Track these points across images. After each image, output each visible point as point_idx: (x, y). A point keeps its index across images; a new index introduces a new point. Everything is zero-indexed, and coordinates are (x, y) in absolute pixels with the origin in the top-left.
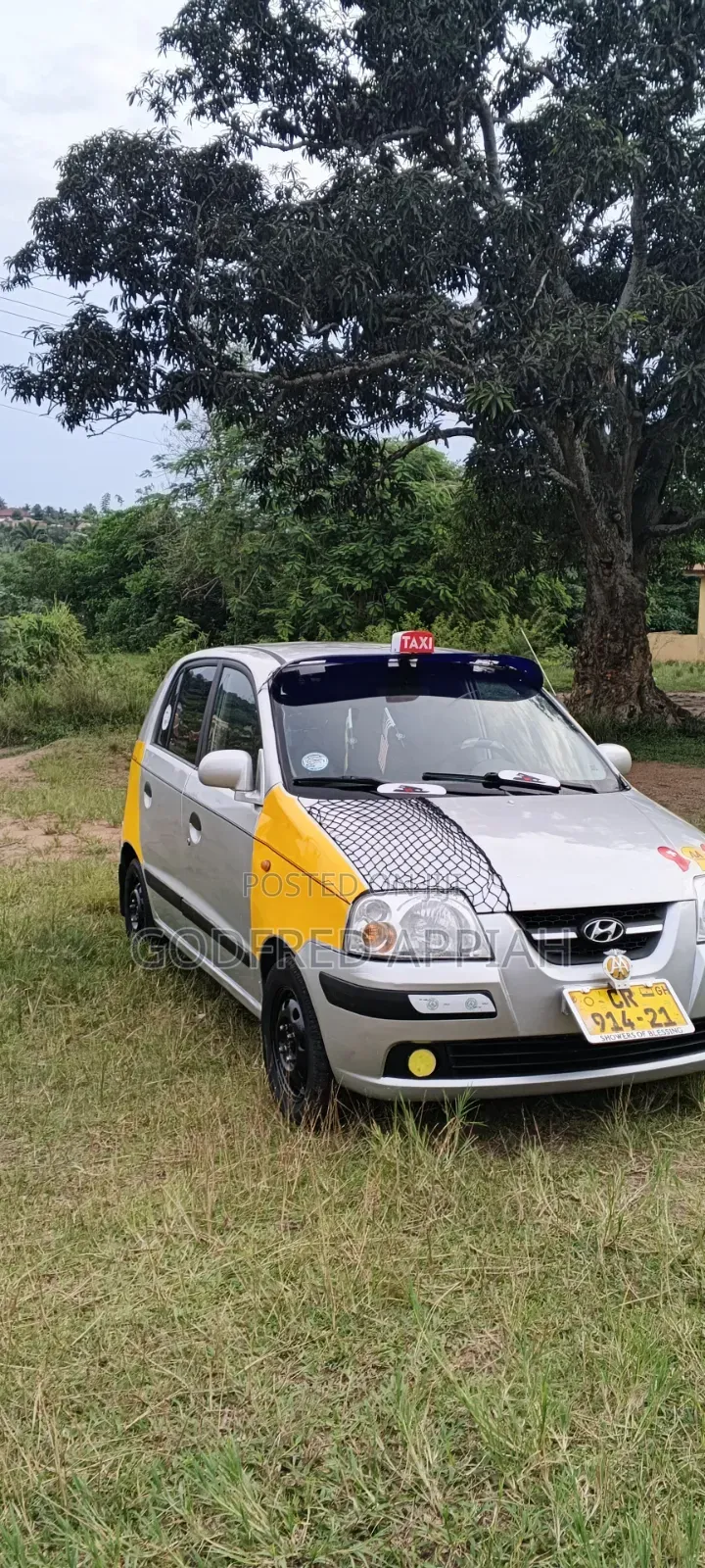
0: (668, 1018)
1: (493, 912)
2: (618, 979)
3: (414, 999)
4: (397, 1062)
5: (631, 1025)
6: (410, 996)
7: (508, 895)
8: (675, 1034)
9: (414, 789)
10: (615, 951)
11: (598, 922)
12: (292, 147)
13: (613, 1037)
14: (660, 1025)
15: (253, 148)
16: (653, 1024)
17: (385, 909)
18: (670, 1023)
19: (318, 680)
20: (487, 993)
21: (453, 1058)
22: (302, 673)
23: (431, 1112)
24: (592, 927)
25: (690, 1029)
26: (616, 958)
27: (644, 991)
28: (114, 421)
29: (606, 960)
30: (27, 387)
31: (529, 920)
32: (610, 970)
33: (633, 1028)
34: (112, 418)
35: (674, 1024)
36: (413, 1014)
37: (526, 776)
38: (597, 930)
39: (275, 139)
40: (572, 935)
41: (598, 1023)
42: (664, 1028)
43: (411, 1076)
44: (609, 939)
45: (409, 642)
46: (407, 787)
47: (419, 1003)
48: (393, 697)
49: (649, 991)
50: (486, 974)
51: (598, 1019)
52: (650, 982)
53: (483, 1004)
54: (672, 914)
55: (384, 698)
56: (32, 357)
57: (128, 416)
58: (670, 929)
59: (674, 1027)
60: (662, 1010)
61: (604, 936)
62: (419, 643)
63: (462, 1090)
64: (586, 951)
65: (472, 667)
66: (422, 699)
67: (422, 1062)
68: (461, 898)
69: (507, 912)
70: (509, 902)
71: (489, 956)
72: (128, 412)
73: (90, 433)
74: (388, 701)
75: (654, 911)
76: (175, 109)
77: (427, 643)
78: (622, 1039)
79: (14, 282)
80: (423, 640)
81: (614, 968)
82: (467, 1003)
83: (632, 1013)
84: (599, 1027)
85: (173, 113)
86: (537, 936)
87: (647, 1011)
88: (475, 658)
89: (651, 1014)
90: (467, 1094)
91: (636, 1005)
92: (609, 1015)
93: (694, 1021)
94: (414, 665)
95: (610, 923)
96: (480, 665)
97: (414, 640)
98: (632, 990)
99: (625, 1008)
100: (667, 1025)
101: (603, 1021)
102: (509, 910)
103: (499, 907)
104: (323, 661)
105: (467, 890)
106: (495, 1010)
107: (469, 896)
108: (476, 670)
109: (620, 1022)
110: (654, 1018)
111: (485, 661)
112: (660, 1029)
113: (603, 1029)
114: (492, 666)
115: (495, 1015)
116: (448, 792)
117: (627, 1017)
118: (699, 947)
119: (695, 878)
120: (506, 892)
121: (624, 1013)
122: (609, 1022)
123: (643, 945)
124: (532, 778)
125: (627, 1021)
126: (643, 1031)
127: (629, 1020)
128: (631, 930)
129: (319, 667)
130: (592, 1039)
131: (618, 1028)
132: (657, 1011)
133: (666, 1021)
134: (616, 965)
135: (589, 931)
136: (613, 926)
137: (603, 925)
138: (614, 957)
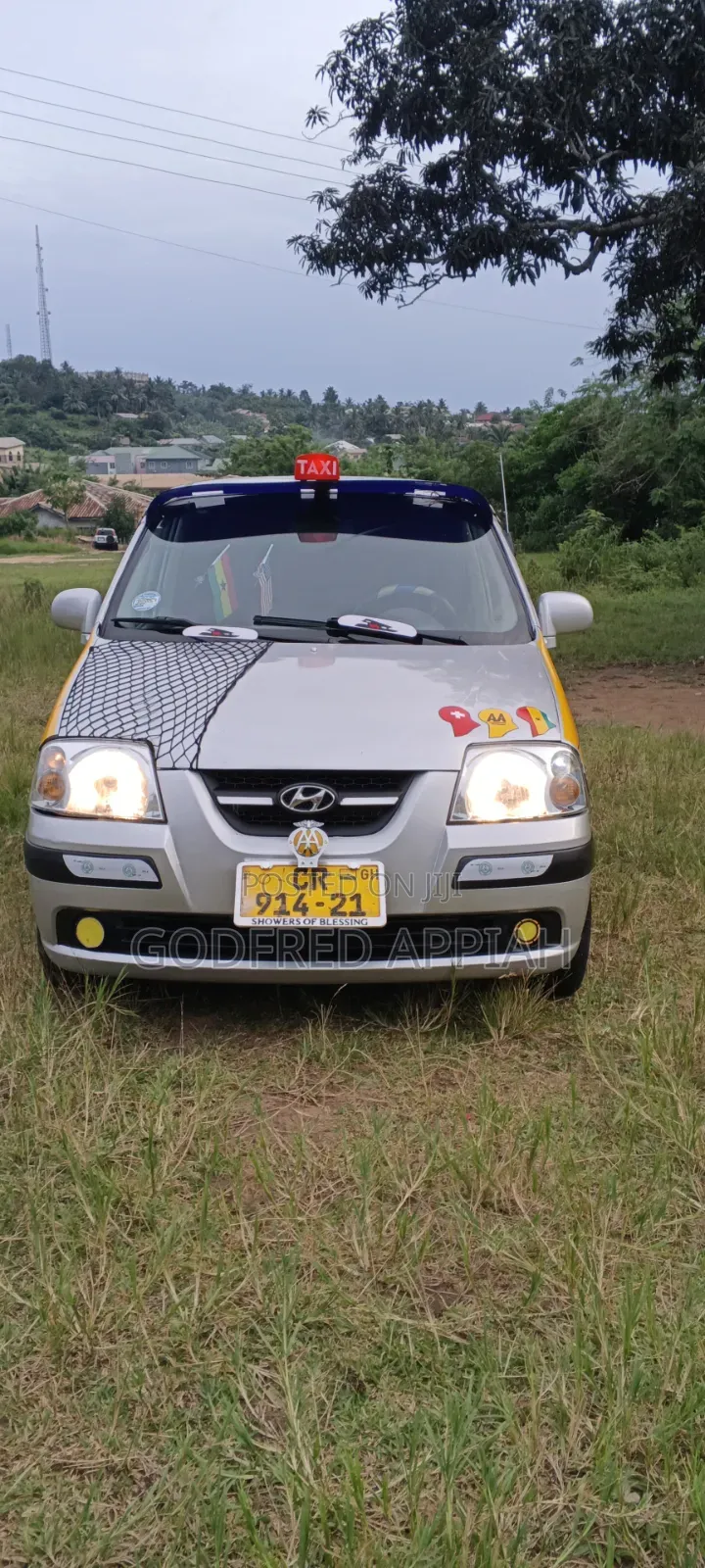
0: (359, 906)
1: (174, 769)
2: (309, 856)
3: (70, 861)
4: (66, 924)
5: (304, 910)
6: (64, 856)
7: (199, 749)
8: (357, 925)
9: (222, 633)
10: (309, 823)
11: (301, 788)
13: (269, 921)
14: (343, 914)
16: (334, 912)
18: (359, 913)
20: (149, 861)
21: (121, 930)
24: (295, 791)
25: (380, 921)
26: (309, 832)
27: (345, 873)
28: (422, 289)
29: (294, 833)
30: (323, 258)
31: (221, 781)
32: (296, 844)
33: (304, 914)
34: (420, 285)
35: (363, 914)
36: (67, 877)
37: (373, 623)
38: (299, 796)
40: (267, 801)
41: (260, 904)
42: (348, 919)
43: (79, 945)
44: (314, 809)
45: (307, 467)
46: (216, 630)
47: (73, 865)
49: (353, 874)
50: (161, 838)
51: (264, 900)
52: (354, 864)
53: (144, 872)
54: (421, 785)
55: (295, 536)
56: (323, 224)
57: (437, 282)
58: (411, 803)
59: (357, 918)
60: (357, 897)
61: (308, 804)
62: (319, 469)
63: (122, 965)
64: (274, 822)
65: (411, 499)
66: (341, 536)
67: (90, 931)
68: (145, 750)
69: (191, 769)
70: (197, 756)
71: (161, 818)
72: (437, 278)
73: (401, 303)
74: (300, 538)
75: (398, 781)
77: (330, 467)
78: (281, 924)
79: (360, 155)
80: (324, 465)
81: (300, 842)
82: (124, 869)
83: (312, 897)
84: (259, 908)
86: (223, 800)
87: (335, 896)
88: (412, 486)
89: (338, 900)
91: (324, 887)
92: (282, 897)
93: (390, 918)
94: (334, 497)
95: (319, 790)
96: (423, 497)
97: (313, 466)
98: (329, 869)
99: (307, 891)
100: (352, 914)
101: (269, 903)
102: (194, 766)
103: (184, 763)
104: (221, 492)
105: (156, 742)
106: (157, 880)
107: (156, 748)
108: (417, 502)
109: (290, 906)
110: (340, 905)
111: (427, 493)
112: (344, 918)
113: (262, 912)
114: (437, 499)
115: (157, 885)
116: (260, 637)
117: (304, 900)
118: (450, 829)
119: (470, 746)
120: (199, 745)
121: (302, 896)
122: (276, 905)
123: (371, 820)
124: (380, 625)
125: (300, 906)
126: (318, 918)
127: (304, 904)
128: (347, 801)
129: (218, 499)
130: (240, 921)
131: (283, 912)
132: (348, 898)
133: (354, 909)
134: (304, 839)
135: (288, 797)
136: (321, 794)
137: (306, 792)
138: (304, 830)
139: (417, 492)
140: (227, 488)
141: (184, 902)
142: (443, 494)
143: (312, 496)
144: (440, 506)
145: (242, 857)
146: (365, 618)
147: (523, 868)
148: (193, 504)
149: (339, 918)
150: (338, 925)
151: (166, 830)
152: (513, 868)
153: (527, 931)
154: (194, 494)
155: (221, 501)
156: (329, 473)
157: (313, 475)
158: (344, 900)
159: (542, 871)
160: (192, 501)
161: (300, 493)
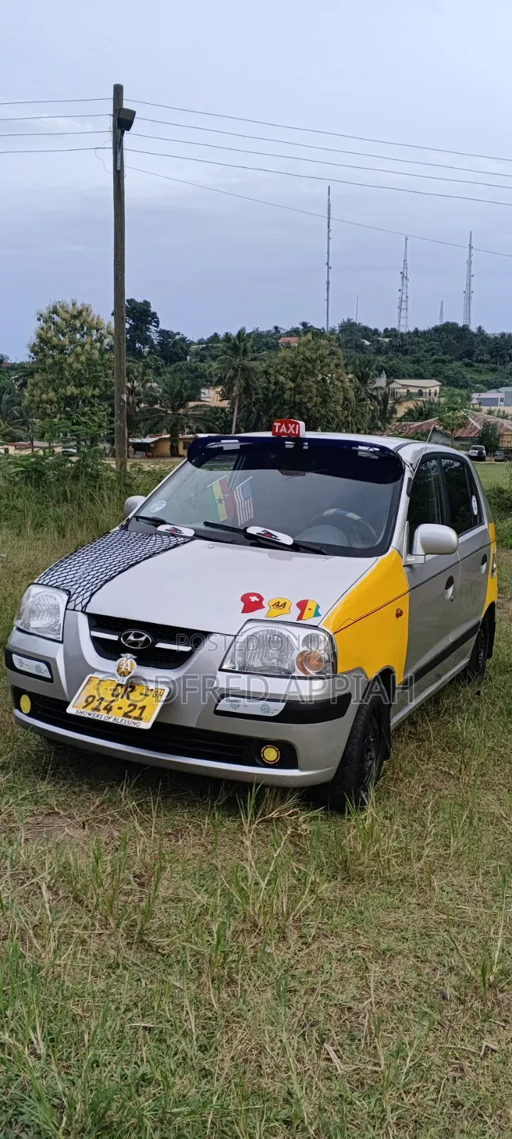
0: (141, 714)
1: (75, 610)
2: (123, 676)
3: (15, 658)
4: (16, 699)
5: (109, 710)
6: (14, 654)
7: (89, 602)
8: (133, 726)
9: (177, 530)
10: (129, 655)
11: (133, 632)
13: (87, 713)
14: (130, 717)
16: (126, 715)
20: (48, 665)
21: (37, 704)
25: (147, 725)
29: (119, 660)
31: (98, 622)
32: (120, 669)
33: (108, 713)
35: (140, 719)
36: (14, 668)
37: (268, 533)
38: (131, 638)
40: (115, 638)
41: (86, 701)
42: (131, 720)
43: (22, 711)
44: (139, 647)
45: (280, 428)
46: (174, 528)
47: (16, 661)
51: (90, 699)
53: (44, 671)
59: (136, 721)
61: (134, 643)
62: (288, 428)
65: (355, 453)
66: (307, 474)
67: (26, 703)
68: (66, 597)
69: (82, 611)
70: (87, 605)
71: (61, 640)
75: (197, 637)
78: (91, 717)
81: (121, 666)
82: (38, 668)
83: (118, 703)
84: (85, 704)
86: (95, 634)
92: (102, 699)
94: (307, 448)
95: (143, 636)
101: (92, 702)
102: (84, 610)
103: (79, 607)
104: (237, 441)
105: (72, 593)
106: (50, 677)
107: (71, 596)
108: (360, 453)
109: (102, 707)
110: (131, 711)
111: (367, 448)
113: (86, 706)
114: (374, 452)
115: (51, 681)
116: (195, 535)
117: (112, 704)
119: (250, 620)
120: (90, 599)
121: (113, 701)
122: (95, 704)
123: (175, 660)
124: (271, 535)
125: (108, 707)
126: (116, 717)
127: (111, 707)
128: (160, 645)
130: (70, 710)
131: (97, 709)
132: (138, 707)
133: (137, 715)
134: (123, 664)
135: (126, 637)
136: (143, 639)
137: (137, 636)
138: (125, 659)
139: (360, 448)
141: (64, 695)
142: (378, 449)
143: (292, 446)
144: (377, 457)
145: (94, 670)
146: (264, 529)
147: (262, 709)
148: (222, 448)
149: (128, 719)
150: (122, 723)
151: (61, 645)
152: (254, 707)
153: (271, 754)
154: (223, 441)
155: (237, 447)
156: (293, 432)
157: (283, 433)
158: (135, 708)
159: (276, 713)
160: (220, 446)
161: (285, 444)
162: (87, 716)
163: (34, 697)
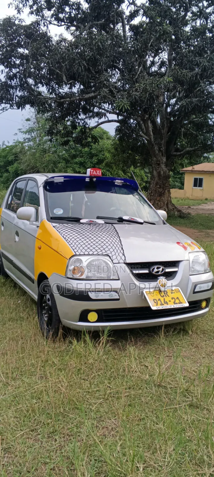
0: (180, 301)
1: (119, 263)
2: (163, 287)
3: (90, 294)
4: (84, 317)
5: (167, 303)
7: (125, 257)
8: (182, 306)
9: (93, 221)
10: (162, 277)
11: (156, 267)
12: (61, 25)
13: (161, 308)
14: (177, 303)
15: (49, 25)
16: (175, 303)
17: (80, 261)
19: (61, 184)
20: (116, 292)
21: (104, 315)
22: (55, 182)
23: (95, 335)
24: (154, 268)
25: (187, 305)
26: (162, 279)
27: (171, 292)
29: (159, 281)
31: (132, 266)
33: (168, 304)
35: (182, 303)
37: (132, 218)
38: (156, 270)
39: (56, 22)
40: (147, 271)
41: (155, 303)
42: (178, 305)
43: (89, 322)
44: (160, 273)
45: (93, 172)
46: (91, 221)
47: (92, 295)
48: (87, 192)
49: (173, 292)
50: (117, 285)
51: (155, 301)
53: (115, 296)
54: (181, 265)
55: (84, 192)
57: (7, 110)
58: (181, 270)
59: (181, 304)
60: (178, 298)
61: (158, 272)
62: (96, 172)
63: (106, 326)
64: (151, 277)
65: (114, 183)
66: (97, 192)
67: (93, 316)
68: (108, 258)
69: (124, 263)
70: (125, 259)
71: (118, 279)
74: (86, 193)
75: (175, 264)
76: (23, 10)
77: (99, 172)
78: (164, 308)
80: (98, 172)
81: (161, 283)
82: (109, 295)
83: (167, 299)
84: (156, 304)
85: (23, 12)
86: (134, 272)
87: (172, 298)
89: (174, 299)
90: (108, 328)
91: (169, 296)
92: (159, 300)
93: (189, 302)
95: (160, 267)
97: (95, 171)
99: (165, 297)
101: (157, 302)
102: (125, 262)
103: (121, 261)
105: (110, 255)
106: (119, 298)
107: (111, 257)
108: (116, 183)
109: (163, 302)
110: (175, 301)
112: (177, 305)
114: (121, 183)
115: (118, 300)
116: (105, 223)
117: (165, 301)
118: (190, 276)
119: (189, 253)
120: (124, 255)
121: (164, 299)
122: (159, 302)
123: (172, 276)
124: (134, 219)
126: (172, 305)
127: (166, 302)
128: (167, 270)
129: (62, 180)
130: (153, 308)
131: (162, 304)
132: (176, 299)
133: (179, 302)
134: (162, 282)
135: (153, 270)
136: (161, 269)
137: (158, 268)
138: (161, 279)
139: (117, 181)
140: (65, 177)
142: (123, 181)
143: (89, 180)
144: (122, 185)
146: (129, 217)
150: (178, 307)
151: (119, 281)
152: (206, 287)
153: (204, 304)
159: (210, 287)
161: (86, 179)
162: (162, 308)
163: (97, 311)
